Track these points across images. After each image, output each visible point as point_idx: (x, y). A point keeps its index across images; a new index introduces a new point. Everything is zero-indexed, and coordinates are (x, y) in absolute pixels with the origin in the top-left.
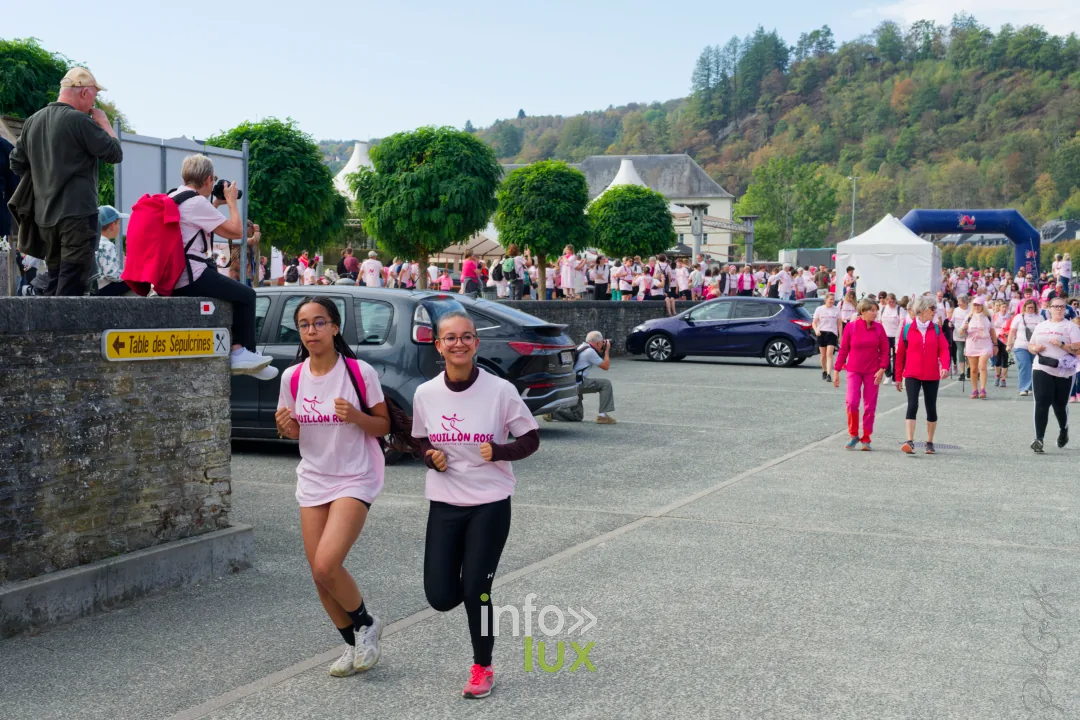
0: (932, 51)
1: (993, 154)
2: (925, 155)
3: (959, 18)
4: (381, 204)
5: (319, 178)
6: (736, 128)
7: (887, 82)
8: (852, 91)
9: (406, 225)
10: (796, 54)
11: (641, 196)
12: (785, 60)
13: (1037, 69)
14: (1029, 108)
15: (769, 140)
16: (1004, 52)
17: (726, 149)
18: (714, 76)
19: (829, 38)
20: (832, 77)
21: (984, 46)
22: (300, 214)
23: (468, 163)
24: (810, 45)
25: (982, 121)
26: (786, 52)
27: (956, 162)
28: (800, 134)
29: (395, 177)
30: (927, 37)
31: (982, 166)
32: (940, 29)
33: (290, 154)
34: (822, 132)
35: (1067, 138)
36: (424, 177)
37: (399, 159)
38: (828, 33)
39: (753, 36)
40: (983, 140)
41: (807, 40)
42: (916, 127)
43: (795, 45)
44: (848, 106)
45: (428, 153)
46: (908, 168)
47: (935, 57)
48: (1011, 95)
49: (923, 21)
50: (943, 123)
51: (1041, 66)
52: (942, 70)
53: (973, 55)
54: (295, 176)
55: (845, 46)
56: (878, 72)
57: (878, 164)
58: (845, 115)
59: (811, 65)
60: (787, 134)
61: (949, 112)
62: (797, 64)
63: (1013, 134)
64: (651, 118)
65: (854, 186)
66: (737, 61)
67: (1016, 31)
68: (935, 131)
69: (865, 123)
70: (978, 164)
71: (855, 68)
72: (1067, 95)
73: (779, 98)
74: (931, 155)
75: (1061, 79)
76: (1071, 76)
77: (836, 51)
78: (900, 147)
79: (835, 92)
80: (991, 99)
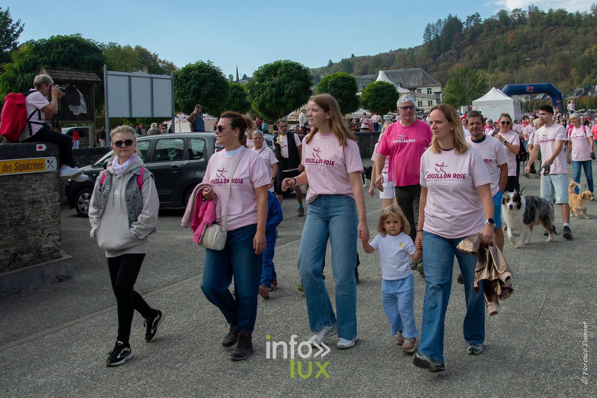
0: (522, 21)
1: (552, 62)
2: (524, 64)
3: (531, 7)
4: (259, 96)
5: (222, 86)
6: (444, 56)
7: (505, 34)
8: (491, 39)
9: (270, 105)
10: (466, 25)
11: (384, 86)
12: (462, 27)
13: (565, 26)
14: (564, 42)
15: (458, 61)
16: (551, 20)
17: (440, 65)
18: (433, 35)
19: (479, 18)
20: (482, 33)
21: (543, 18)
22: (214, 102)
23: (296, 76)
24: (471, 21)
25: (546, 48)
26: (462, 24)
27: (537, 66)
28: (471, 57)
29: (264, 84)
30: (519, 15)
31: (548, 67)
32: (524, 12)
33: (209, 76)
34: (480, 56)
35: (581, 54)
36: (277, 83)
37: (266, 76)
38: (478, 16)
39: (447, 18)
40: (547, 56)
41: (470, 19)
42: (519, 52)
43: (465, 21)
44: (490, 45)
45: (279, 72)
46: (517, 69)
47: (523, 23)
48: (556, 37)
49: (517, 9)
50: (530, 50)
51: (567, 25)
52: (527, 29)
53: (539, 22)
54: (211, 86)
55: (486, 20)
56: (501, 30)
57: (505, 68)
58: (489, 49)
59: (472, 28)
60: (466, 58)
61: (532, 45)
62: (467, 29)
63: (559, 53)
64: (408, 54)
65: (496, 78)
66: (442, 29)
67: (554, 11)
68: (527, 54)
69: (497, 52)
70: (546, 66)
71: (491, 29)
72: (579, 36)
73: (461, 43)
74: (526, 63)
75: (576, 30)
76: (579, 28)
77: (482, 23)
78: (513, 61)
79: (484, 39)
80: (548, 39)
